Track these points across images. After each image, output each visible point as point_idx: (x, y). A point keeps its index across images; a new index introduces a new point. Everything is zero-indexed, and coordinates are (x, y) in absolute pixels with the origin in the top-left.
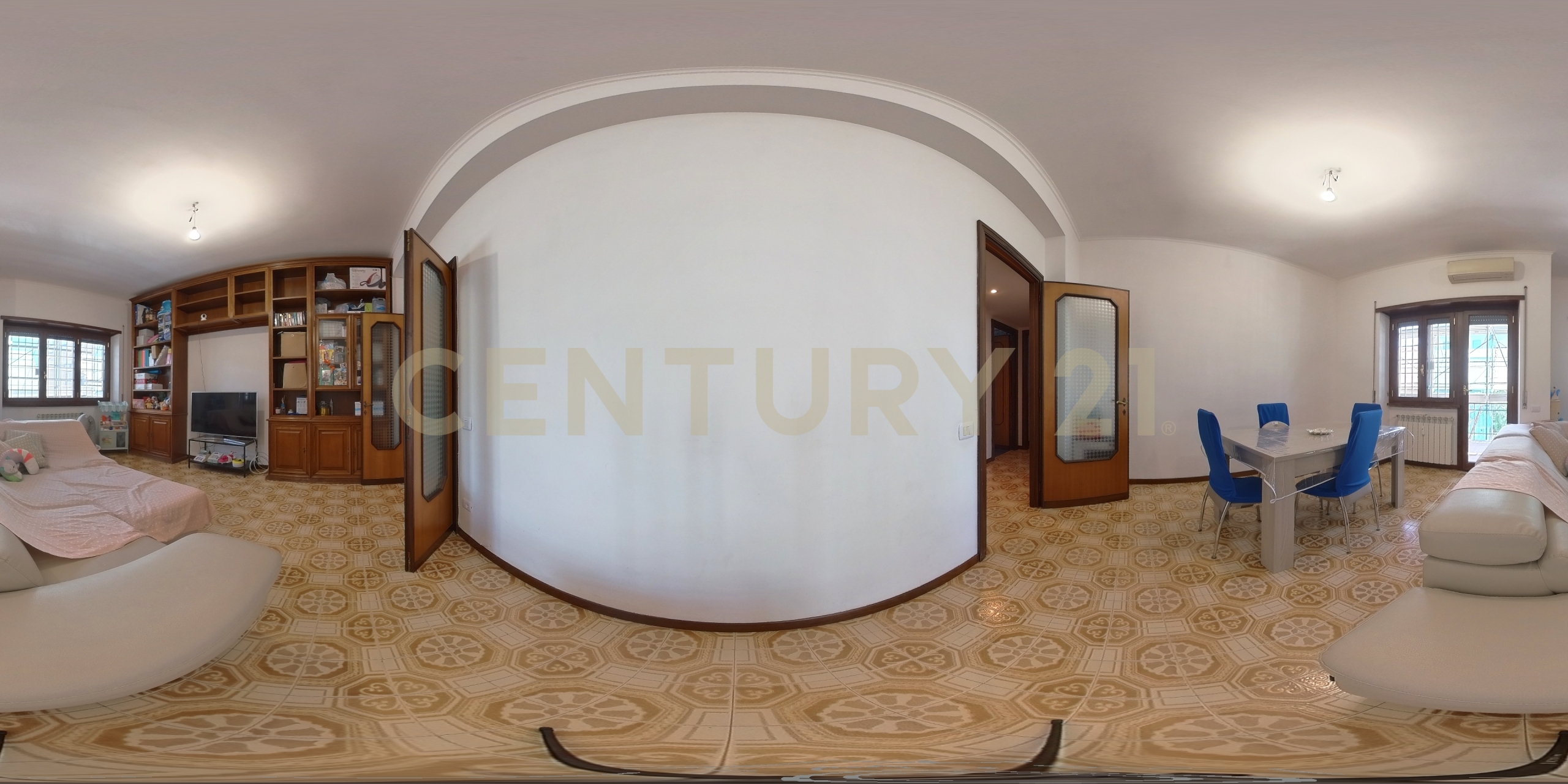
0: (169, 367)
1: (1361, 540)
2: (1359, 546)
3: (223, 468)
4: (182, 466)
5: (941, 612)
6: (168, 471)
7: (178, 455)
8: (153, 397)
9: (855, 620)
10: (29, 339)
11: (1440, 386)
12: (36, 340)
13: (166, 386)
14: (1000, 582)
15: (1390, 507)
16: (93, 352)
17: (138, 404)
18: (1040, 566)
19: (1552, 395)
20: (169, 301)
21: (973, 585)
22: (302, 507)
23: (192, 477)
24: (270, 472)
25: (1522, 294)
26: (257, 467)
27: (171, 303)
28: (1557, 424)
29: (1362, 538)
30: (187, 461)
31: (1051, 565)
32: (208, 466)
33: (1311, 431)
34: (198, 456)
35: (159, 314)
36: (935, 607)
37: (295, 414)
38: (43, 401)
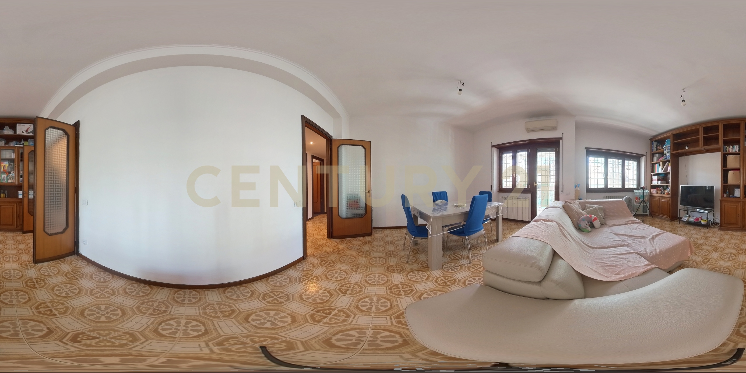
0: (669, 173)
1: (478, 257)
2: (476, 260)
3: (697, 224)
4: (675, 223)
5: (287, 279)
6: (668, 225)
7: (674, 217)
8: (661, 188)
9: (254, 282)
10: (600, 159)
11: (523, 183)
12: (603, 159)
13: (668, 183)
14: (311, 268)
15: (495, 241)
16: (631, 165)
17: (654, 191)
18: (328, 262)
19: (575, 187)
20: (669, 140)
21: (300, 269)
22: (739, 245)
23: (681, 229)
24: (721, 226)
25: (561, 136)
26: (714, 224)
27: (670, 141)
28: (577, 202)
29: (478, 256)
30: (678, 220)
31: (333, 262)
32: (688, 223)
33: (455, 205)
34: (684, 218)
35: (665, 146)
36: (285, 277)
37: (734, 197)
38: (606, 190)
